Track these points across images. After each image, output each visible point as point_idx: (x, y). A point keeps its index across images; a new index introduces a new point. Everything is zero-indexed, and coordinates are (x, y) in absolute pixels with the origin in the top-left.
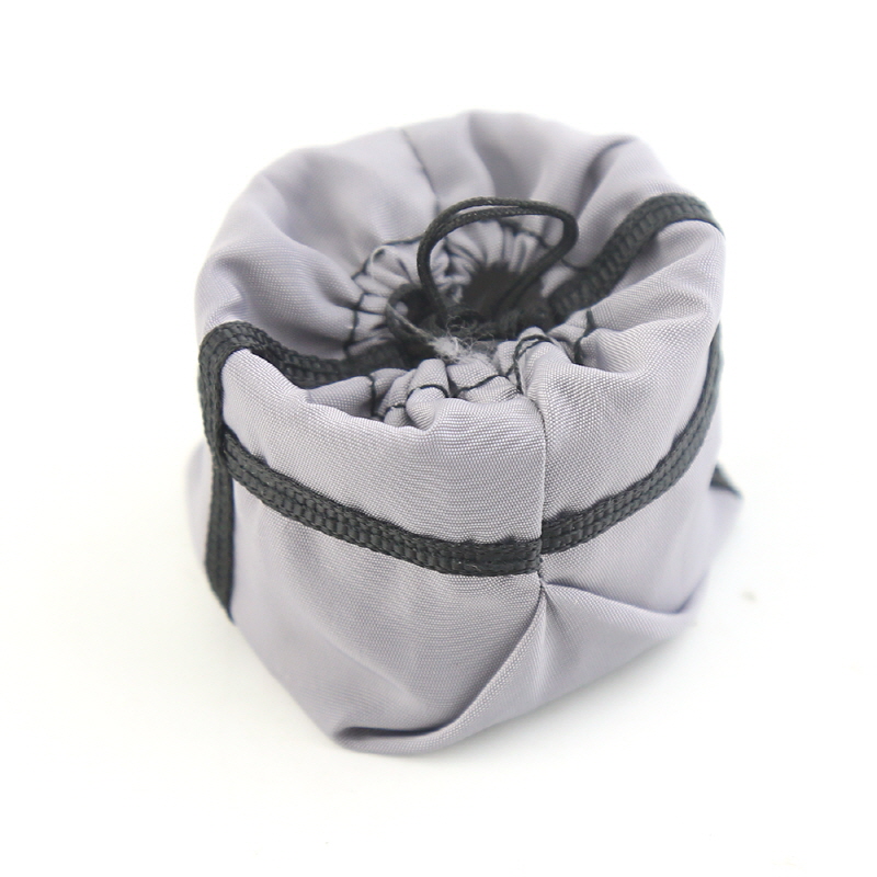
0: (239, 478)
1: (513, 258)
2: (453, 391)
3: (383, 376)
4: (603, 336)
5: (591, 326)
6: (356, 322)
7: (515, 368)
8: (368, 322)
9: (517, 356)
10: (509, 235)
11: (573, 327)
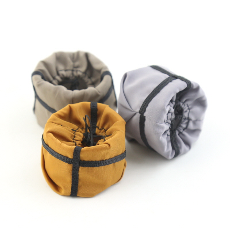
0: (169, 77)
1: (181, 128)
2: (169, 112)
3: (174, 103)
4: (166, 136)
5: (168, 135)
6: (182, 102)
7: (167, 122)
8: (181, 104)
9: (169, 123)
10: (184, 128)
11: (168, 133)
